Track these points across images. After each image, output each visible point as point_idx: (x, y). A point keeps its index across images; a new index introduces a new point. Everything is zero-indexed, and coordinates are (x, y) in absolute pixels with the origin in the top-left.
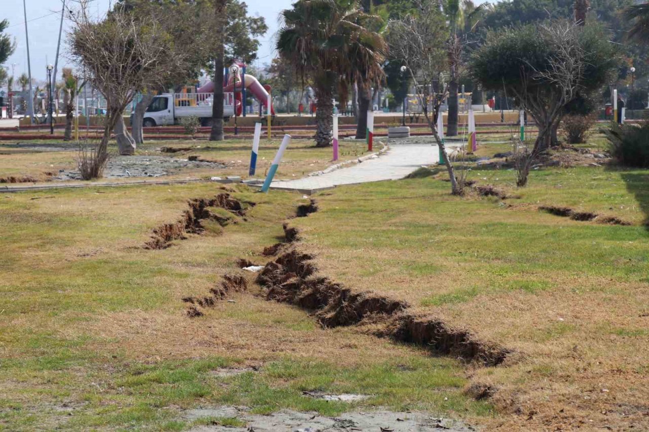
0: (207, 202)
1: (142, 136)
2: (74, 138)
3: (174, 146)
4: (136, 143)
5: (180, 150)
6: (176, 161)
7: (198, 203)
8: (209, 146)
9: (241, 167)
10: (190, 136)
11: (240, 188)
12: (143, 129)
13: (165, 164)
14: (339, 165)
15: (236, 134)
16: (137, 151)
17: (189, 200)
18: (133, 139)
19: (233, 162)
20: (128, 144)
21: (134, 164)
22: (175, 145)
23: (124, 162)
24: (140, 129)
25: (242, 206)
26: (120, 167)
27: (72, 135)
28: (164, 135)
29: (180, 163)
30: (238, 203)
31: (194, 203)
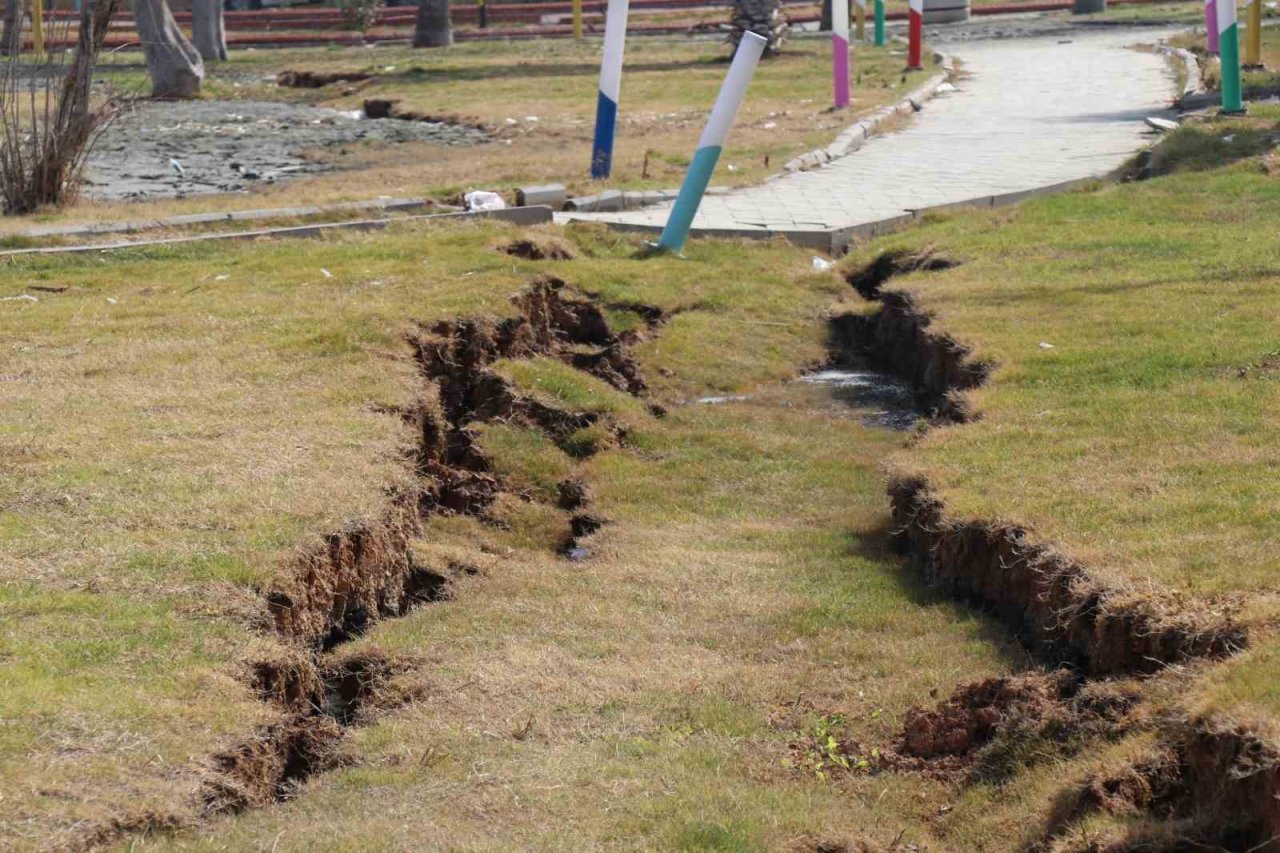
0: (490, 333)
1: (224, 40)
2: (29, 47)
3: (319, 69)
4: (205, 59)
5: (334, 78)
6: (330, 122)
7: (451, 340)
8: (418, 65)
9: (539, 138)
10: (356, 34)
11: (580, 236)
12: (227, 18)
13: (296, 133)
14: (867, 125)
15: (483, 25)
16: (208, 87)
17: (415, 331)
18: (195, 50)
19: (512, 121)
20: (180, 66)
21: (198, 135)
22: (315, 61)
23: (164, 129)
24: (218, 16)
25: (612, 322)
26: (153, 145)
27: (24, 36)
28: (285, 34)
29: (343, 129)
30: (596, 315)
31: (437, 339)
